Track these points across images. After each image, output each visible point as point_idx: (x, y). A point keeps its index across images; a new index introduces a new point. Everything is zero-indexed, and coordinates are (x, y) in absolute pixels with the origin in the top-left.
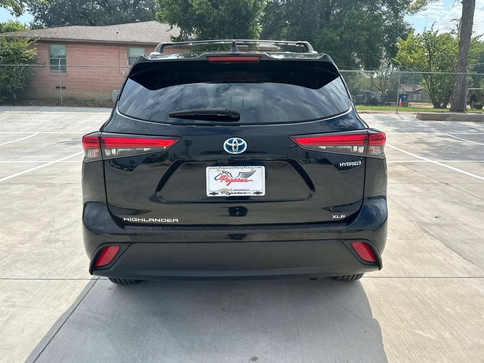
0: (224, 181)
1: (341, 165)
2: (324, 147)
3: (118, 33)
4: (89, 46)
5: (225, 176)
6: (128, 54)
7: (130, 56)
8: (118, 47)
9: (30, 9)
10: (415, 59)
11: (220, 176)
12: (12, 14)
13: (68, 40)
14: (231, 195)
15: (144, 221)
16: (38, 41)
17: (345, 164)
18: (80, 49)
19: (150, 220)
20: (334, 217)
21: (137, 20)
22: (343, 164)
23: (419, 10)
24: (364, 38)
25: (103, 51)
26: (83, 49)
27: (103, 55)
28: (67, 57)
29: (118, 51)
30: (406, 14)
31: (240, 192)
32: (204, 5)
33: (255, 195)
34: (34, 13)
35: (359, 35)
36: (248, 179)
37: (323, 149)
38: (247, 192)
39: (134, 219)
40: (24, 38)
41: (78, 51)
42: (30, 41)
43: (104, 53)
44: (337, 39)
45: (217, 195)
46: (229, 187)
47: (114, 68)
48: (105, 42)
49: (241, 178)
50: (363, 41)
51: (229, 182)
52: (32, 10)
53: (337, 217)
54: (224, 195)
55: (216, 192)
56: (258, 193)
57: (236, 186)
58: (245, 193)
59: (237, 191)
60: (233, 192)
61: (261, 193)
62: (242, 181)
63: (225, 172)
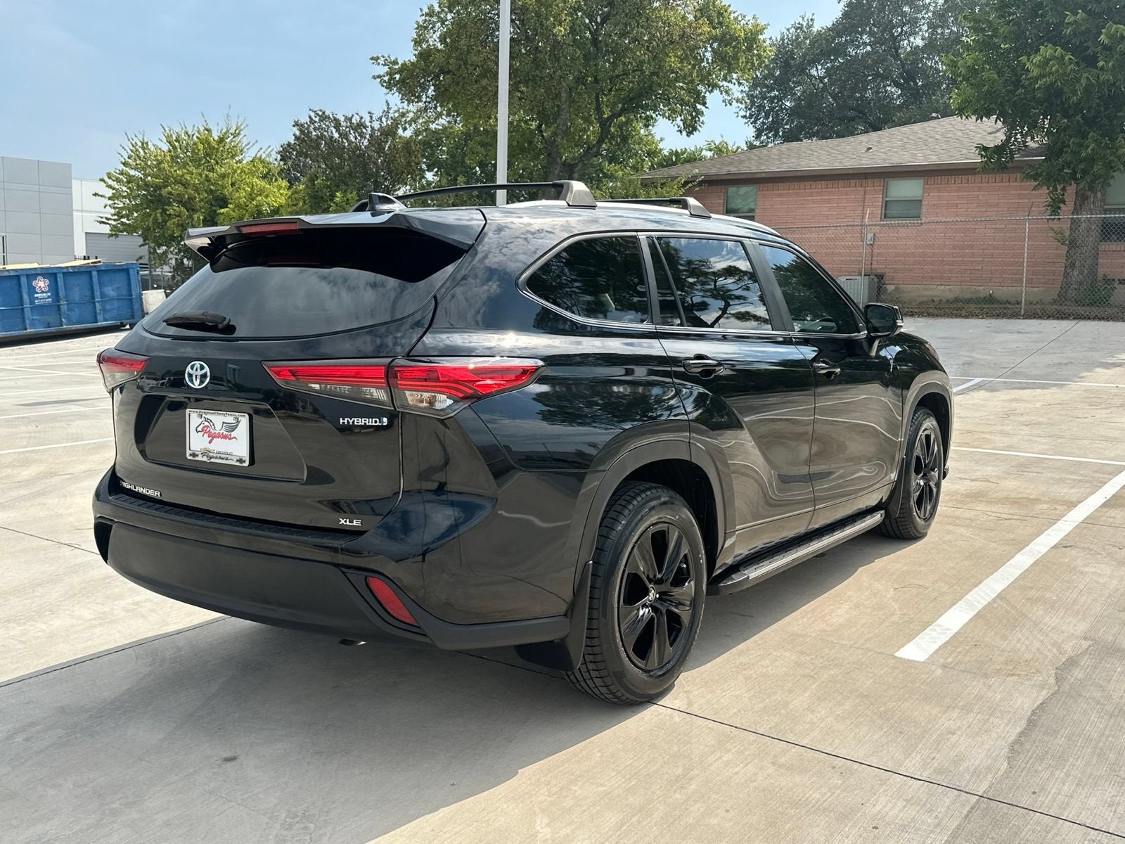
0: (206, 435)
1: (341, 421)
2: (317, 386)
3: (871, 148)
4: (802, 185)
5: (207, 427)
6: (885, 192)
7: (887, 199)
8: (864, 181)
9: (748, 115)
11: (202, 426)
12: (681, 132)
13: (759, 176)
14: (212, 460)
15: (133, 489)
16: (701, 183)
17: (351, 421)
18: (785, 192)
19: (137, 489)
20: (343, 521)
21: (934, 115)
22: (346, 421)
25: (830, 192)
26: (791, 191)
27: (829, 201)
28: (757, 211)
29: (862, 189)
31: (222, 456)
32: (1054, 65)
33: (238, 464)
34: (755, 122)
36: (233, 434)
37: (316, 391)
38: (230, 457)
40: (674, 178)
41: (780, 195)
42: (686, 183)
43: (833, 197)
45: (197, 459)
46: (211, 447)
47: (850, 228)
48: (833, 173)
49: (225, 433)
51: (213, 437)
52: (751, 116)
53: (348, 523)
54: (205, 459)
55: (197, 453)
56: (241, 461)
57: (219, 446)
58: (227, 459)
59: (219, 455)
60: (215, 455)
61: (244, 462)
62: (225, 437)
63: (207, 420)
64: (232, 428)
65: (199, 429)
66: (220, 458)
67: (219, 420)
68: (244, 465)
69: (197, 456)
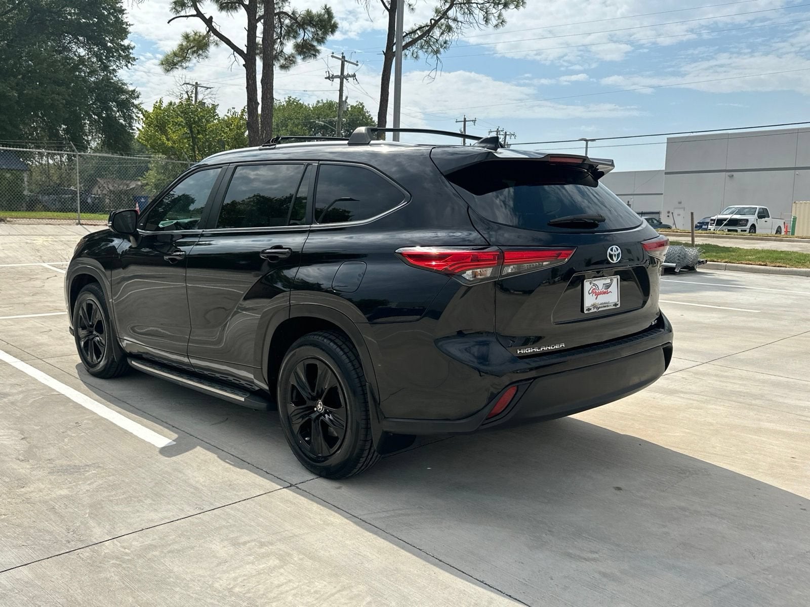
0: (594, 295)
5: (595, 289)
10: (174, 142)
11: (592, 289)
14: (600, 310)
15: (537, 350)
19: (541, 349)
23: (177, 67)
24: (63, 99)
30: (124, 67)
31: (605, 305)
33: (614, 307)
35: (53, 93)
36: (609, 290)
38: (609, 305)
39: (527, 350)
44: (13, 95)
45: (591, 311)
46: (597, 301)
49: (604, 290)
50: (62, 103)
51: (597, 294)
54: (595, 310)
55: (590, 308)
56: (616, 305)
57: (602, 299)
58: (608, 306)
59: (603, 305)
60: (600, 306)
61: (618, 305)
62: (604, 293)
63: (594, 285)
64: (608, 286)
65: (590, 292)
66: (604, 307)
67: (600, 283)
68: (618, 307)
69: (591, 309)
